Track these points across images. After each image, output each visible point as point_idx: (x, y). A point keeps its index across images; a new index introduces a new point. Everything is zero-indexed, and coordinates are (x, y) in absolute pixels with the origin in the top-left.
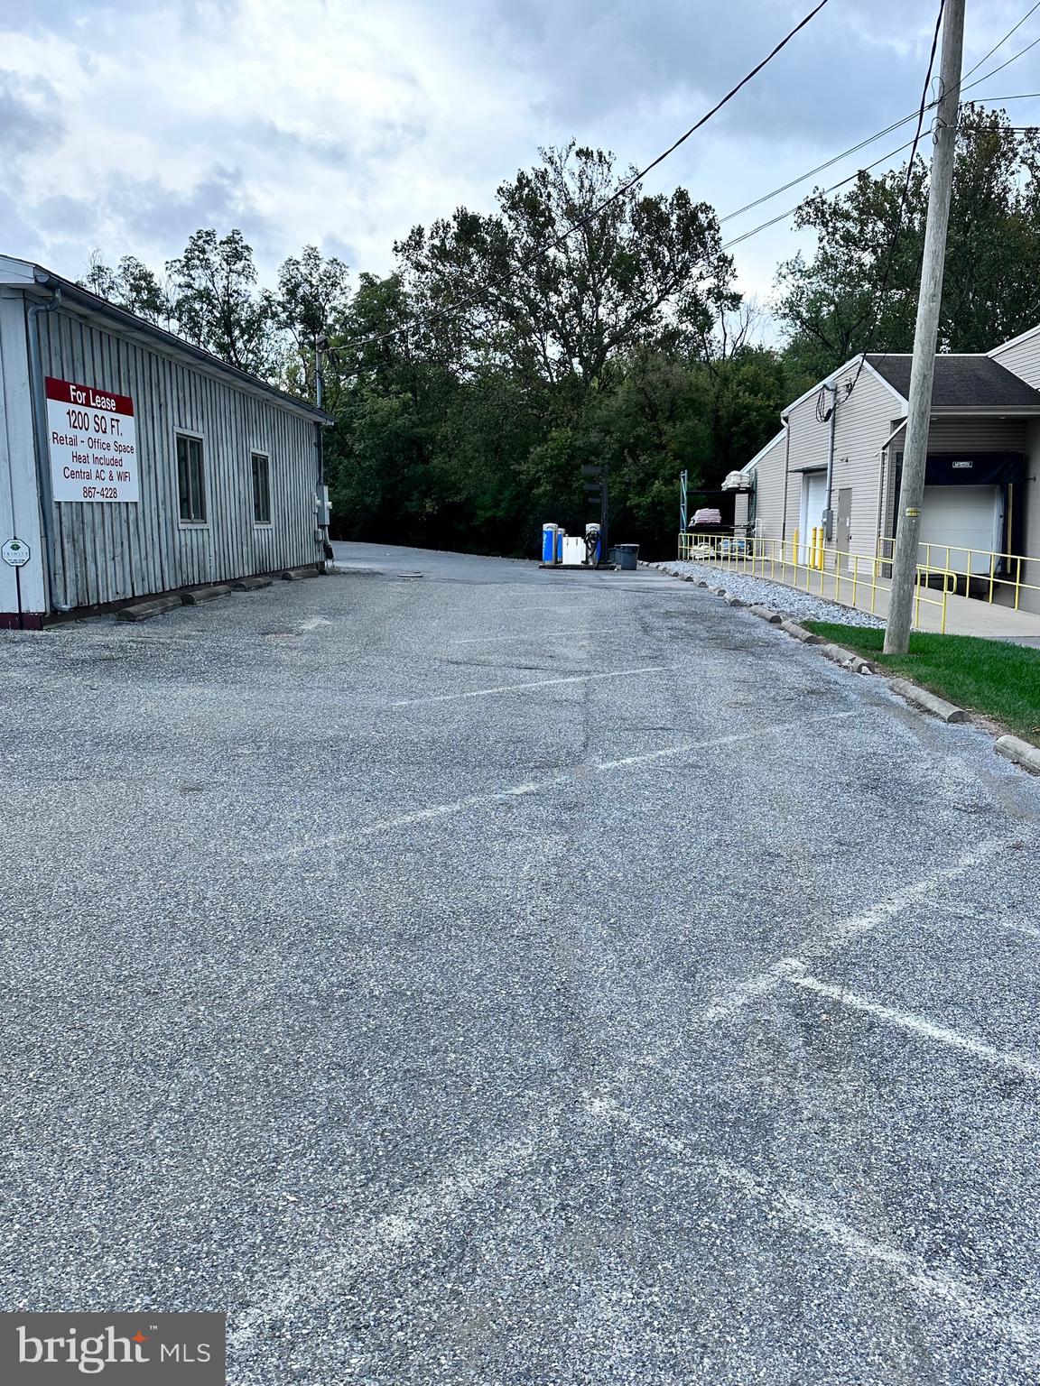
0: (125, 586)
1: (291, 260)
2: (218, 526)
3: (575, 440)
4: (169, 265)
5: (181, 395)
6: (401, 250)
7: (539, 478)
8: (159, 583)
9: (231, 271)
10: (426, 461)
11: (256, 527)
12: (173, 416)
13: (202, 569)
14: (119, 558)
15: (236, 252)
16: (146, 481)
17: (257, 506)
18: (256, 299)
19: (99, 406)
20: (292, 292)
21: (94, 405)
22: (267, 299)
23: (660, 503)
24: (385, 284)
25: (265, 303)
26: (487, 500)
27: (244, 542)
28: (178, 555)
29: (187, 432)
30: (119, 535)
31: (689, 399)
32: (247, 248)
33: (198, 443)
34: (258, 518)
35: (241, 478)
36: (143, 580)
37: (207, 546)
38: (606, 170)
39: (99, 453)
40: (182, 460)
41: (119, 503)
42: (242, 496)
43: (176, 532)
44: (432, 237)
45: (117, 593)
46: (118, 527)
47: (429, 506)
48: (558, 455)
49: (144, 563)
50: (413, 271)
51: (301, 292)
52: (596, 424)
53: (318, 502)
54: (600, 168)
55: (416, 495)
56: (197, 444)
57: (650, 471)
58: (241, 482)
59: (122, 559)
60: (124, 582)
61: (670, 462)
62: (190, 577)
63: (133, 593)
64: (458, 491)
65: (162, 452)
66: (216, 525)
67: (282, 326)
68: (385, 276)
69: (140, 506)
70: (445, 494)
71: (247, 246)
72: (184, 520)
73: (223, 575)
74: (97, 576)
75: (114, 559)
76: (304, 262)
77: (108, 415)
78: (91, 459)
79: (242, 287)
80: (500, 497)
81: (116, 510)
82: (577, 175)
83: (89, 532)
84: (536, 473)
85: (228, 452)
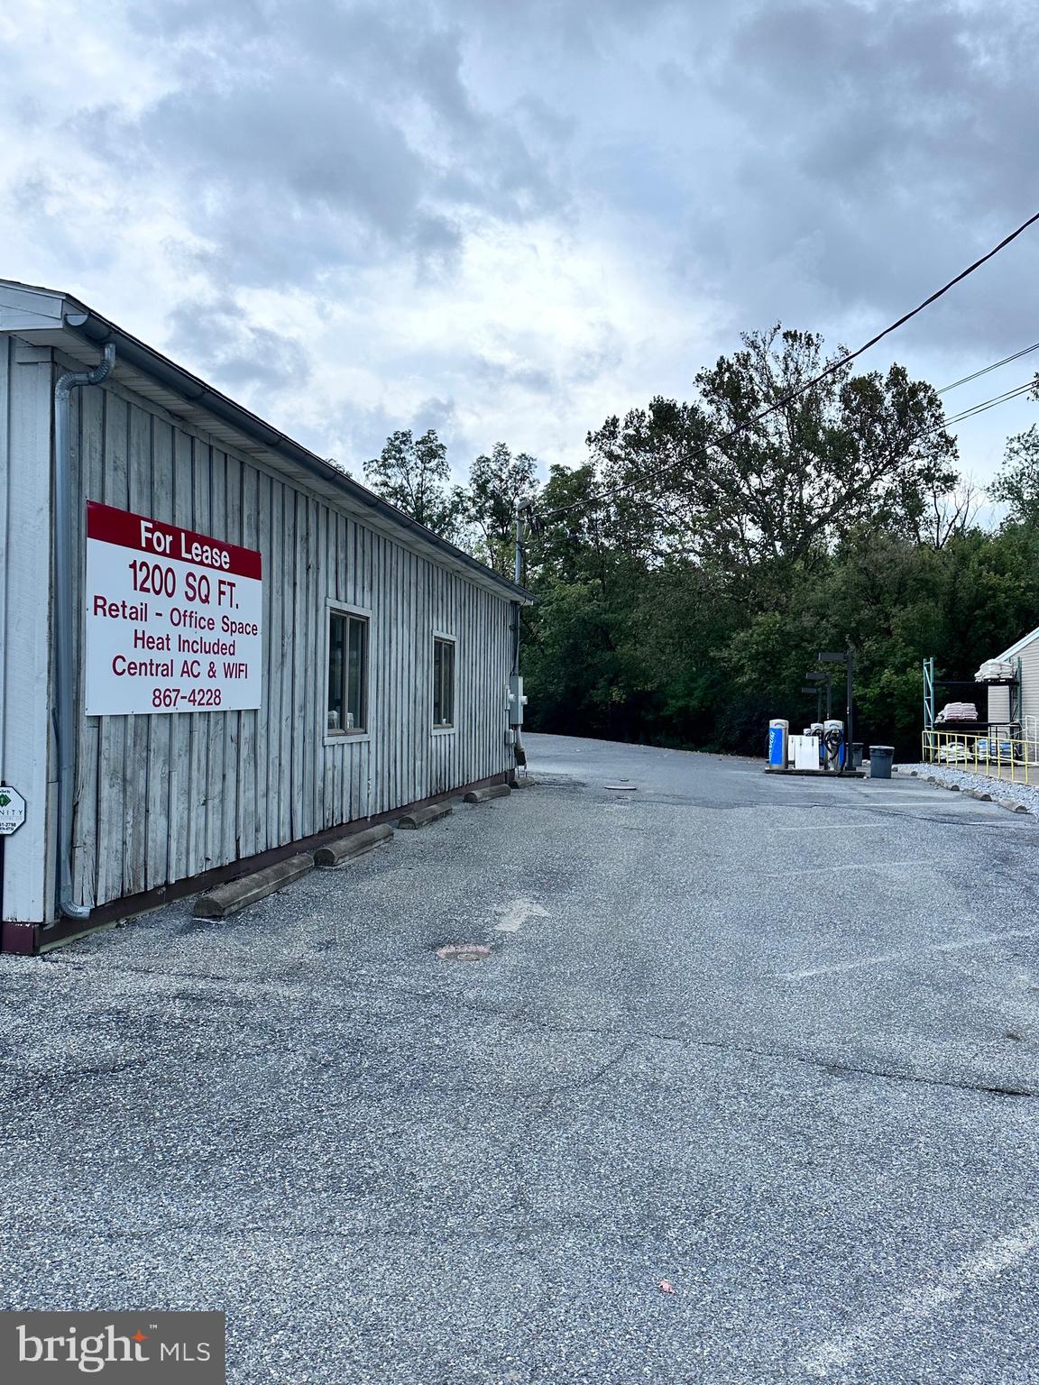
0: (222, 846)
1: (482, 458)
2: (384, 736)
3: (784, 625)
4: (366, 465)
5: (341, 556)
6: (595, 440)
7: (743, 665)
8: (285, 831)
9: (425, 468)
10: (612, 648)
11: (434, 733)
12: (326, 584)
13: (355, 798)
14: (217, 801)
15: (431, 452)
16: (275, 676)
17: (437, 705)
18: (448, 495)
19: (198, 559)
20: (482, 488)
21: (189, 556)
22: (458, 494)
23: (891, 695)
24: (577, 475)
25: (456, 499)
26: (679, 688)
27: (418, 755)
28: (319, 783)
29: (346, 607)
30: (220, 762)
31: (921, 580)
32: (442, 447)
33: (363, 623)
34: (438, 721)
35: (419, 669)
36: (257, 830)
37: (365, 766)
38: (813, 353)
39: (190, 633)
40: (336, 644)
41: (225, 712)
42: (419, 693)
43: (320, 751)
44: (627, 427)
45: (207, 859)
46: (219, 751)
47: (617, 695)
48: (764, 640)
49: (261, 803)
50: (606, 460)
51: (490, 486)
52: (808, 608)
53: (511, 696)
54: (807, 351)
55: (602, 683)
56: (360, 625)
57: (877, 658)
58: (419, 674)
59: (222, 801)
60: (222, 840)
61: (901, 648)
62: (337, 813)
63: (238, 854)
64: (648, 679)
65: (306, 634)
66: (380, 734)
67: (471, 519)
68: (576, 467)
69: (262, 717)
70: (633, 682)
71: (441, 445)
72: (332, 731)
73: (386, 804)
74: (169, 836)
75: (205, 803)
76: (494, 459)
77: (214, 576)
78: (174, 644)
79: (436, 484)
80: (694, 685)
81: (217, 723)
82: (781, 358)
83: (160, 764)
84: (740, 659)
85: (403, 636)
